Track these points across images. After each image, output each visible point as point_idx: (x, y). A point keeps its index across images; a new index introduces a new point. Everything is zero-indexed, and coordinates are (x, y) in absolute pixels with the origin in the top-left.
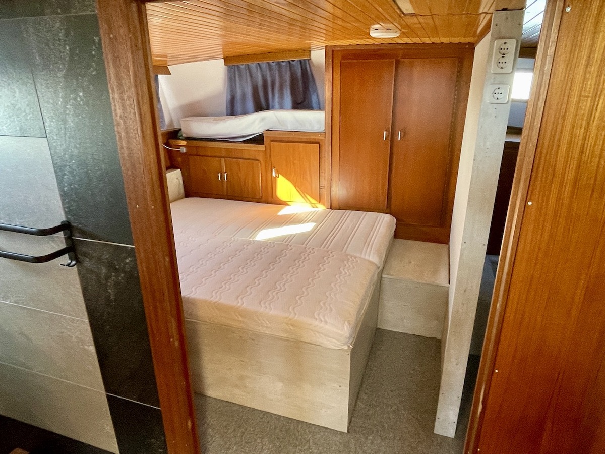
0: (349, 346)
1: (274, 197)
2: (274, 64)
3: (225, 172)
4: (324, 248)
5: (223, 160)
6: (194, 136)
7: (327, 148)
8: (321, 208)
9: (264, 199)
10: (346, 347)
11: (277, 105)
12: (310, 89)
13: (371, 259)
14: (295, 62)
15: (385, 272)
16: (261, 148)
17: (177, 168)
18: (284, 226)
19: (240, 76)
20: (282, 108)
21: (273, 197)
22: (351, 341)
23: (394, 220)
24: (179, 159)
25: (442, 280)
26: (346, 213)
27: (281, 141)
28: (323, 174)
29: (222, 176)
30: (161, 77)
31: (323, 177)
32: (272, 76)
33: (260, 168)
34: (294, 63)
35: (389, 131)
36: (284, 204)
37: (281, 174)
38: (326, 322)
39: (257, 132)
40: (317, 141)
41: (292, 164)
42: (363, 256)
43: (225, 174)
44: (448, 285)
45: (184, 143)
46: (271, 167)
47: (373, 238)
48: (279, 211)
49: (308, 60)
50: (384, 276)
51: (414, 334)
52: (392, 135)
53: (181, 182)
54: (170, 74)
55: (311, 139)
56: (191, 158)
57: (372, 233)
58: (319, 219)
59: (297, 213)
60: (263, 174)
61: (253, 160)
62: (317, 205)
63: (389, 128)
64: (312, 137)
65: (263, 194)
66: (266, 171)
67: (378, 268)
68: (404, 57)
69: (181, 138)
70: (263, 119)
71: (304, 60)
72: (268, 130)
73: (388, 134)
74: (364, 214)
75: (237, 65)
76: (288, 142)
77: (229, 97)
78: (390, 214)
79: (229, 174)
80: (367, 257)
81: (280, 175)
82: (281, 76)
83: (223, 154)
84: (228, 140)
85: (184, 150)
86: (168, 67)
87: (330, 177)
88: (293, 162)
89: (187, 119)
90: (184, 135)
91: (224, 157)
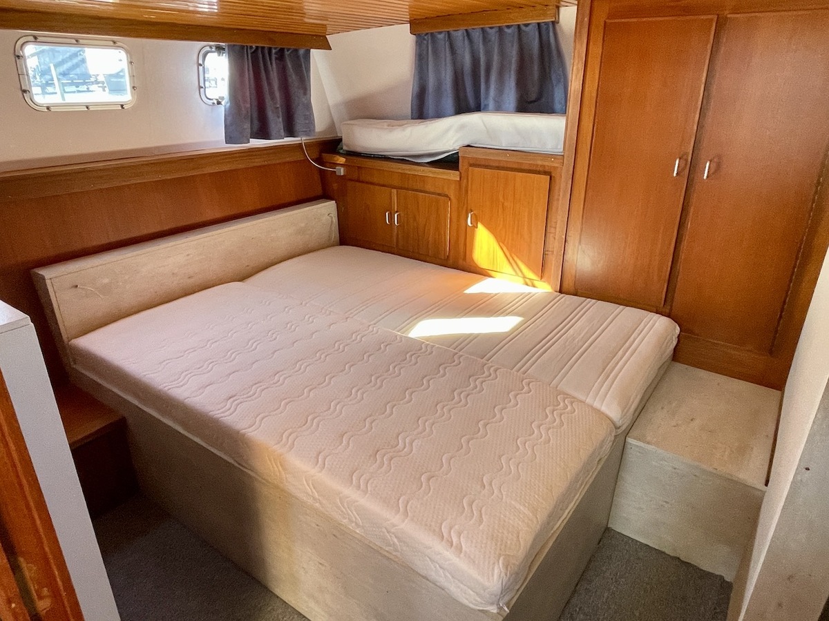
0: (501, 608)
1: (468, 260)
2: (494, 30)
3: (397, 212)
4: (518, 371)
5: (394, 191)
6: (359, 150)
7: (563, 184)
8: (544, 288)
9: (451, 261)
10: (493, 609)
11: (491, 104)
12: (554, 77)
13: (604, 409)
14: (530, 27)
15: (634, 432)
16: (453, 175)
17: (332, 199)
18: (462, 317)
19: (435, 52)
20: (499, 109)
21: (465, 259)
22: (507, 598)
23: (675, 328)
24: (335, 186)
25: (751, 474)
26: (585, 303)
27: (486, 167)
28: (552, 230)
29: (391, 218)
30: (315, 53)
31: (552, 235)
32: (488, 53)
33: (449, 211)
34: (526, 29)
35: (686, 160)
36: (483, 273)
37: (483, 223)
38: (459, 549)
39: (451, 149)
40: (547, 169)
41: (501, 206)
42: (589, 401)
43: (396, 215)
44: (764, 488)
45: (342, 160)
46: (467, 210)
47: (621, 363)
48: (468, 286)
49: (553, 23)
50: (629, 440)
51: (678, 556)
52: (692, 168)
53: (335, 220)
54: (330, 48)
55: (537, 165)
56: (350, 184)
57: (620, 353)
58: (531, 311)
59: (496, 294)
60: (454, 220)
61: (439, 194)
62: (536, 283)
63: (686, 154)
64: (540, 163)
65: (452, 252)
66: (459, 216)
67: (617, 428)
68: (736, 10)
69: (341, 151)
70: (462, 127)
71: (546, 24)
72: (469, 146)
73: (683, 165)
74: (618, 310)
75: (432, 34)
76: (498, 168)
77: (416, 89)
78: (669, 316)
79: (402, 215)
80: (596, 404)
81: (480, 226)
82: (502, 53)
83: (396, 182)
84: (407, 159)
85: (341, 171)
86: (327, 36)
87: (564, 237)
88: (503, 204)
89: (352, 122)
90: (345, 148)
91: (394, 187)
